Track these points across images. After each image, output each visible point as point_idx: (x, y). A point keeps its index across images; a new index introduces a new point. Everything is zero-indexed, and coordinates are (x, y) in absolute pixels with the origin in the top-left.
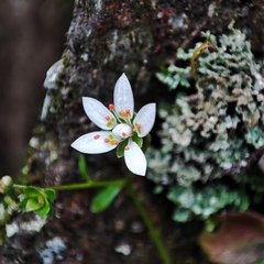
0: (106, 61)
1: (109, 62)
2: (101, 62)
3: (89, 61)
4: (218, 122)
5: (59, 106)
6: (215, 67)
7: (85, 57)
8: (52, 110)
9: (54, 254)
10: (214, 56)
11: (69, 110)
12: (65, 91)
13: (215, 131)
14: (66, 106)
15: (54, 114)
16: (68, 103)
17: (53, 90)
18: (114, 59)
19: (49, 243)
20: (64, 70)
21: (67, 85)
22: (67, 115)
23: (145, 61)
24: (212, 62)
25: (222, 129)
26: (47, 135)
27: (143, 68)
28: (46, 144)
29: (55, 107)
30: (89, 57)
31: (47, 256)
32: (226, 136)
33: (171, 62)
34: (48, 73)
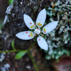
0: (28, 5)
1: (29, 5)
2: (27, 5)
3: (23, 5)
4: (65, 28)
5: (11, 20)
6: (64, 9)
7: (22, 3)
8: (8, 21)
9: (6, 69)
10: (64, 5)
11: (14, 21)
12: (13, 15)
13: (63, 31)
14: (13, 20)
15: (9, 22)
16: (14, 19)
17: (9, 14)
18: (31, 4)
19: (5, 66)
20: (13, 7)
21: (15, 13)
22: (14, 23)
23: (41, 6)
24: (63, 7)
25: (66, 30)
26: (6, 30)
27: (40, 8)
28: (5, 33)
29: (9, 20)
30: (23, 3)
31: (4, 70)
32: (68, 33)
33: (49, 6)
34: (7, 8)
